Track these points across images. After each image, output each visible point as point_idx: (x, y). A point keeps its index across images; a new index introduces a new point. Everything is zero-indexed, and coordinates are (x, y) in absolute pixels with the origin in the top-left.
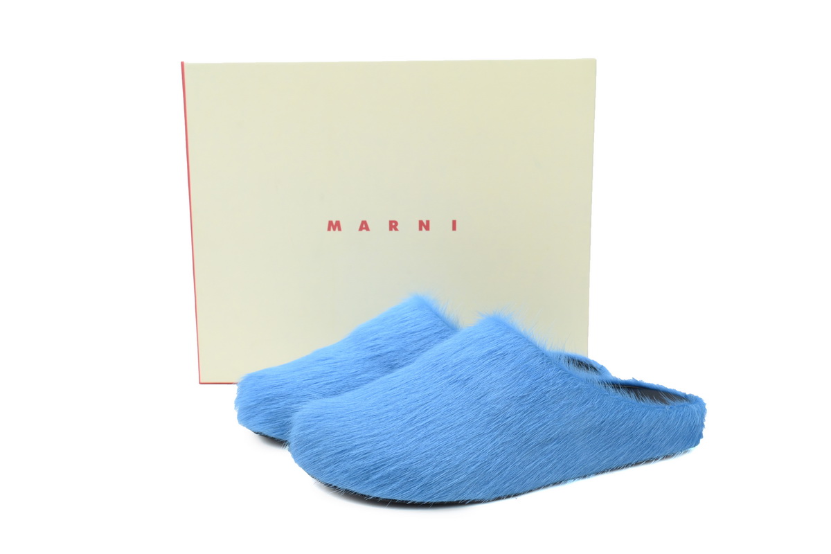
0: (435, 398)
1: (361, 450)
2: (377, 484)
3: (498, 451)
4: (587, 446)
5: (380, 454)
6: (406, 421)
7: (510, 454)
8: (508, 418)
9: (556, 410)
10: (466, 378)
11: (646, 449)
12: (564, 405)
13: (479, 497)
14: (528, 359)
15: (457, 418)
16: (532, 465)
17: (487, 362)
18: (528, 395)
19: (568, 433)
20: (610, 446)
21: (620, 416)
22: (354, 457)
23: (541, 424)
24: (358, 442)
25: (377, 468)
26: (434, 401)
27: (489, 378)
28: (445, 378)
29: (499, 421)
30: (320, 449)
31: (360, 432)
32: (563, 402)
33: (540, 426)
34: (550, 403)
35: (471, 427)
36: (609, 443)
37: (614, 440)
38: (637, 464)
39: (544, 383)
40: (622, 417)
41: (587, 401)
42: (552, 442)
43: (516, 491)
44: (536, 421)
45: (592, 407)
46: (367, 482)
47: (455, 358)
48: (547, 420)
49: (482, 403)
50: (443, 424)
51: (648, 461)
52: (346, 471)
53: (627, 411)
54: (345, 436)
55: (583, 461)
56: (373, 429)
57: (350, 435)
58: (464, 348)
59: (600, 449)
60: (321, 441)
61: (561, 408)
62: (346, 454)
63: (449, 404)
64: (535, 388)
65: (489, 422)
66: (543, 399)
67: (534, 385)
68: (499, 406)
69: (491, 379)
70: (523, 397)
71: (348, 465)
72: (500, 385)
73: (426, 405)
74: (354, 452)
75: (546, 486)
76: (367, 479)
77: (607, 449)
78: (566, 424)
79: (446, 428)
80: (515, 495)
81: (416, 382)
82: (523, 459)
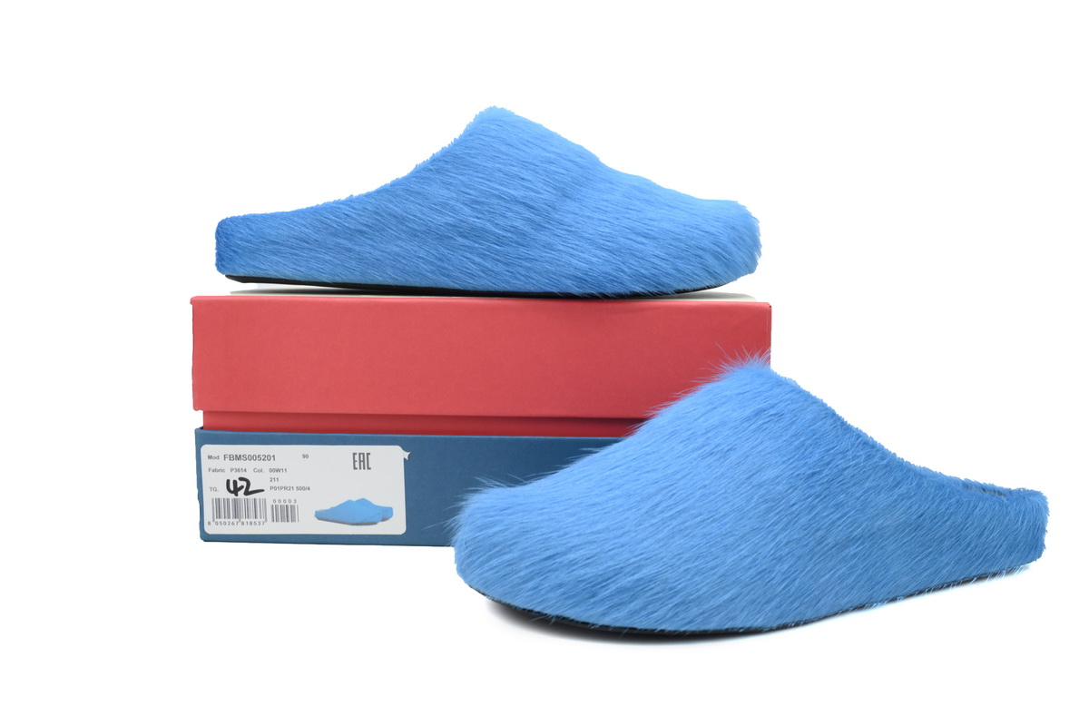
0: (684, 477)
1: (582, 552)
2: (608, 604)
3: (783, 553)
4: (899, 552)
5: (612, 558)
6: (644, 510)
7: (799, 558)
8: (793, 505)
9: (858, 495)
10: (727, 448)
11: (978, 559)
12: (869, 489)
13: (758, 623)
14: (814, 420)
15: (720, 504)
16: (828, 576)
17: (754, 427)
18: (820, 472)
19: (874, 530)
20: (930, 553)
21: (943, 507)
22: (572, 563)
23: (839, 515)
24: (576, 541)
25: (606, 579)
26: (682, 482)
27: (760, 448)
28: (693, 451)
29: (781, 511)
30: (516, 555)
31: (576, 528)
32: (867, 484)
33: (839, 519)
34: (849, 485)
35: (742, 518)
36: (929, 547)
37: (935, 544)
38: (966, 581)
39: (840, 456)
40: (947, 509)
41: (898, 483)
42: (854, 544)
43: (807, 617)
44: (832, 510)
45: (907, 493)
46: (592, 600)
47: (704, 422)
48: (848, 509)
49: (755, 483)
50: (701, 514)
51: (981, 578)
52: (560, 586)
53: (953, 500)
54: (555, 534)
55: (894, 574)
56: (595, 523)
57: (561, 533)
58: (714, 408)
59: (917, 557)
60: (515, 543)
61: (865, 492)
62: (558, 560)
63: (705, 486)
64: (829, 463)
65: (768, 511)
66: (840, 479)
67: (827, 459)
68: (780, 488)
69: (764, 450)
70: (814, 474)
71: (563, 576)
72: (779, 458)
73: (672, 488)
74: (571, 556)
75: (844, 611)
76: (593, 596)
77: (926, 556)
78: (873, 517)
79: (704, 520)
80: (806, 623)
81: (649, 457)
82: (817, 568)
